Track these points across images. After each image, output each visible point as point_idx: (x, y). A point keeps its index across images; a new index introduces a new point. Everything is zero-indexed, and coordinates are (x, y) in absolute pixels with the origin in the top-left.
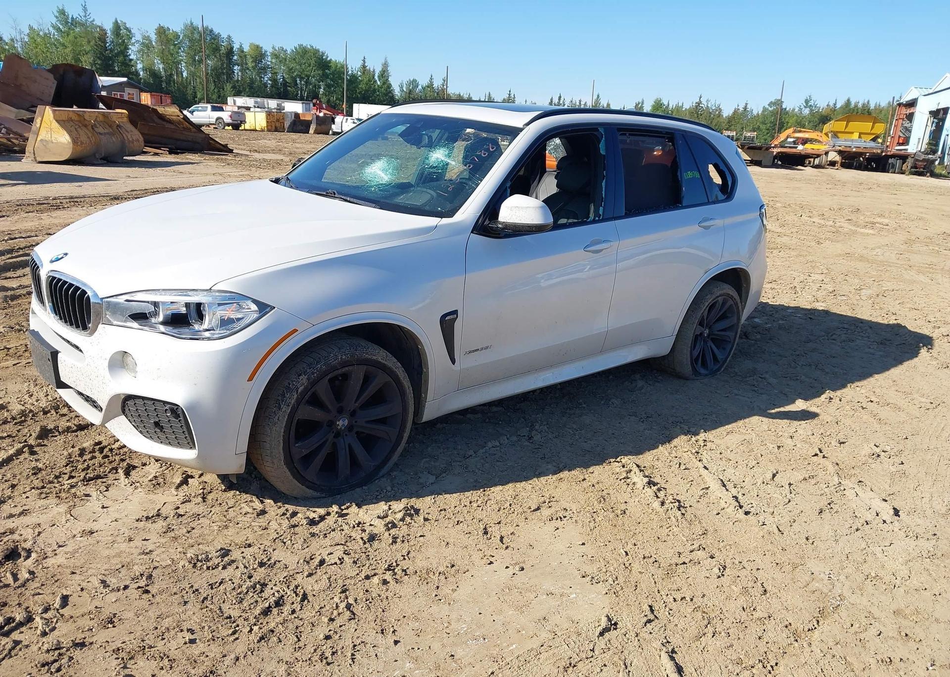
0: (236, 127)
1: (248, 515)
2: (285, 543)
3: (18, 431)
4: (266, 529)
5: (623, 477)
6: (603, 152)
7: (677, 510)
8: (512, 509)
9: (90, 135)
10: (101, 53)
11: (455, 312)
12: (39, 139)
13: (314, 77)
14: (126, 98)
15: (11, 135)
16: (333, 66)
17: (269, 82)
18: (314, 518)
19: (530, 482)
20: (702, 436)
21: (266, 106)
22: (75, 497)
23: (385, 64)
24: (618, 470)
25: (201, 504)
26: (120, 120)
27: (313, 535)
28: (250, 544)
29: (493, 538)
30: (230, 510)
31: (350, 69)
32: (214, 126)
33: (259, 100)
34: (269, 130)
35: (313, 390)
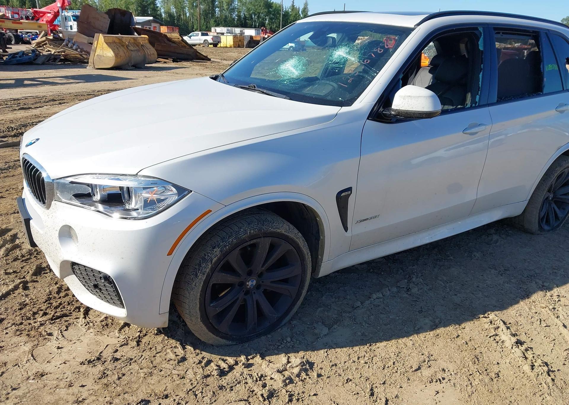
0: (215, 45)
1: (171, 362)
2: (196, 395)
3: (22, 268)
4: (183, 378)
5: (492, 334)
6: (481, 48)
7: (547, 376)
8: (396, 368)
9: (125, 51)
10: (141, 3)
11: (350, 189)
12: (96, 54)
13: (262, 13)
14: (152, 29)
15: (83, 53)
16: (274, 6)
17: (236, 17)
18: (224, 368)
19: (411, 338)
20: (556, 291)
21: (234, 32)
22: (41, 336)
23: (306, 4)
24: (486, 326)
25: (136, 348)
26: (143, 42)
27: (221, 388)
28: (167, 395)
29: (378, 401)
30: (158, 355)
31: (284, 7)
32: (203, 45)
33: (229, 28)
34: (235, 47)
35: (225, 259)
